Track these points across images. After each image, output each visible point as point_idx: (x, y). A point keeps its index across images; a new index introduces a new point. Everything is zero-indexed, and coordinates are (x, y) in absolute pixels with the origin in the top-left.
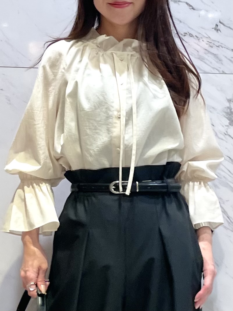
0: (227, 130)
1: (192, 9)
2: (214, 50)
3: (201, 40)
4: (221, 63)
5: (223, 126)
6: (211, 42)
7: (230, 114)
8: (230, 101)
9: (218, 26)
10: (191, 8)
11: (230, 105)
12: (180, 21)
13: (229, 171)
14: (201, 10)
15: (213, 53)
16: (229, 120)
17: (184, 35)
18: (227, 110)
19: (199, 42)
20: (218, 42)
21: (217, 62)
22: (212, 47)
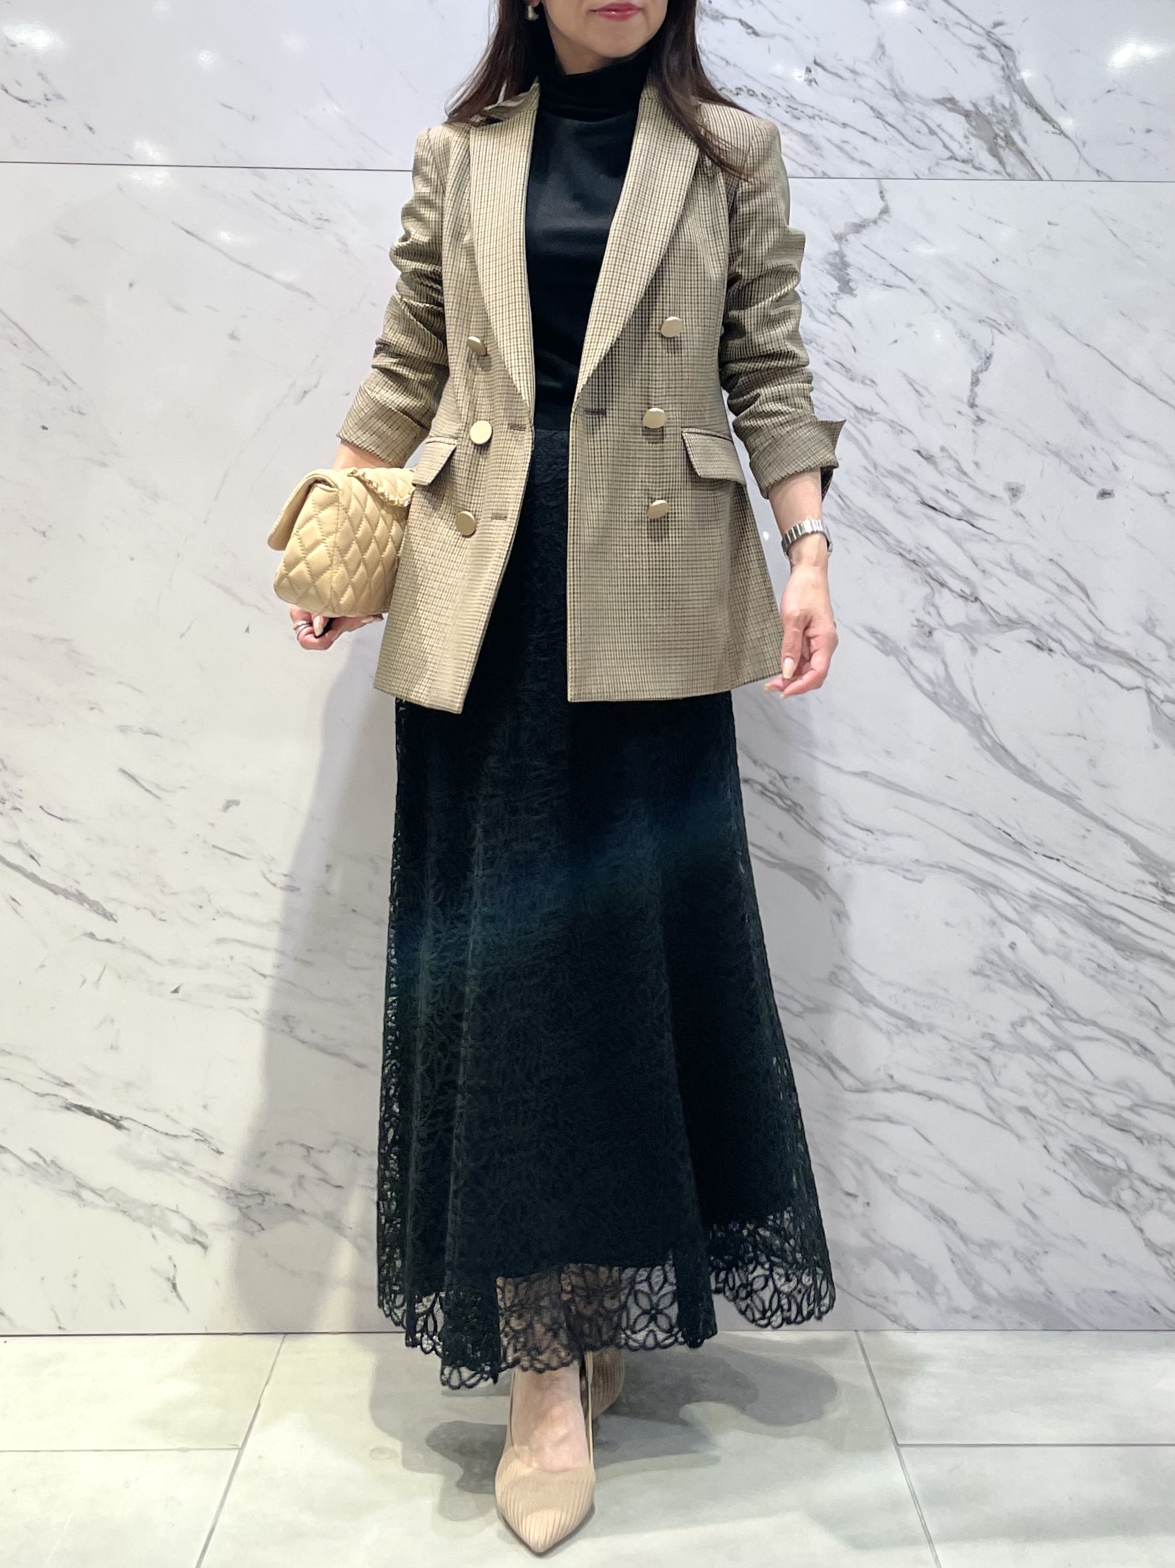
0: (834, 302)
1: (753, 35)
2: (804, 126)
3: (773, 104)
4: (822, 156)
5: (826, 296)
6: (795, 106)
7: (840, 266)
8: (841, 238)
9: (810, 71)
10: (750, 31)
11: (841, 248)
12: (727, 62)
13: (842, 395)
14: (772, 36)
15: (803, 132)
16: (839, 281)
17: (735, 92)
18: (834, 259)
19: (770, 107)
20: (813, 107)
21: (810, 152)
22: (799, 119)
